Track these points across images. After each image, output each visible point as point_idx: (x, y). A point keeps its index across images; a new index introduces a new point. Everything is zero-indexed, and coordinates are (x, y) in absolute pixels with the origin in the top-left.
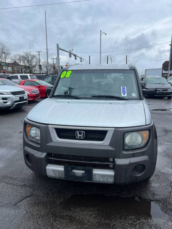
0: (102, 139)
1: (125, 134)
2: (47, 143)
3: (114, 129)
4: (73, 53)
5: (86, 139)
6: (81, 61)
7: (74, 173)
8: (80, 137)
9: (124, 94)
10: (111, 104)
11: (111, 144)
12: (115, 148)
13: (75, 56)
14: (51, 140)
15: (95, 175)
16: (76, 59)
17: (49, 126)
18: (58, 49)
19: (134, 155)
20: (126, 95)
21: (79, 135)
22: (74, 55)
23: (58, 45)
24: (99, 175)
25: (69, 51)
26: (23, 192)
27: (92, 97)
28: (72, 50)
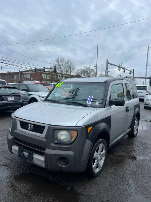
2: (14, 130)
3: (49, 125)
4: (122, 67)
5: (33, 131)
6: (130, 74)
7: (23, 154)
8: (30, 129)
10: (68, 108)
11: (46, 137)
12: (47, 140)
13: (125, 69)
14: (16, 129)
15: (34, 158)
16: (125, 72)
17: (17, 118)
18: (108, 63)
19: (60, 149)
20: (90, 103)
21: (30, 128)
22: (123, 68)
23: (107, 60)
24: (36, 159)
25: (118, 65)
26: (4, 162)
27: (66, 102)
28: (122, 64)
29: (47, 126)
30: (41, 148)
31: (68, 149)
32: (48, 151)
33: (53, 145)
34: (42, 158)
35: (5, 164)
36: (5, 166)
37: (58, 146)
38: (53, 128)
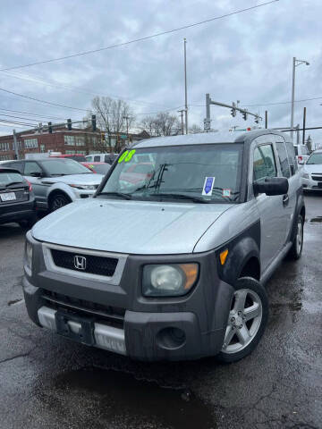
0: (110, 273)
1: (146, 267)
2: (39, 272)
3: (126, 256)
4: (239, 107)
5: (87, 270)
6: (257, 122)
7: (69, 326)
8: (80, 267)
9: (207, 192)
10: (163, 210)
11: (123, 284)
12: (126, 291)
13: (245, 113)
14: (44, 269)
15: (98, 334)
16: (245, 118)
17: (43, 244)
18: (209, 102)
19: (160, 309)
20: (210, 194)
21: (78, 264)
22: (241, 111)
23: (208, 95)
24: (103, 336)
25: (231, 105)
28: (238, 102)
29: (124, 258)
30: (111, 310)
31: (180, 308)
32: (131, 317)
33: (142, 301)
34: (119, 334)
35: (24, 353)
36: (23, 356)
37: (154, 302)
38: (140, 261)
